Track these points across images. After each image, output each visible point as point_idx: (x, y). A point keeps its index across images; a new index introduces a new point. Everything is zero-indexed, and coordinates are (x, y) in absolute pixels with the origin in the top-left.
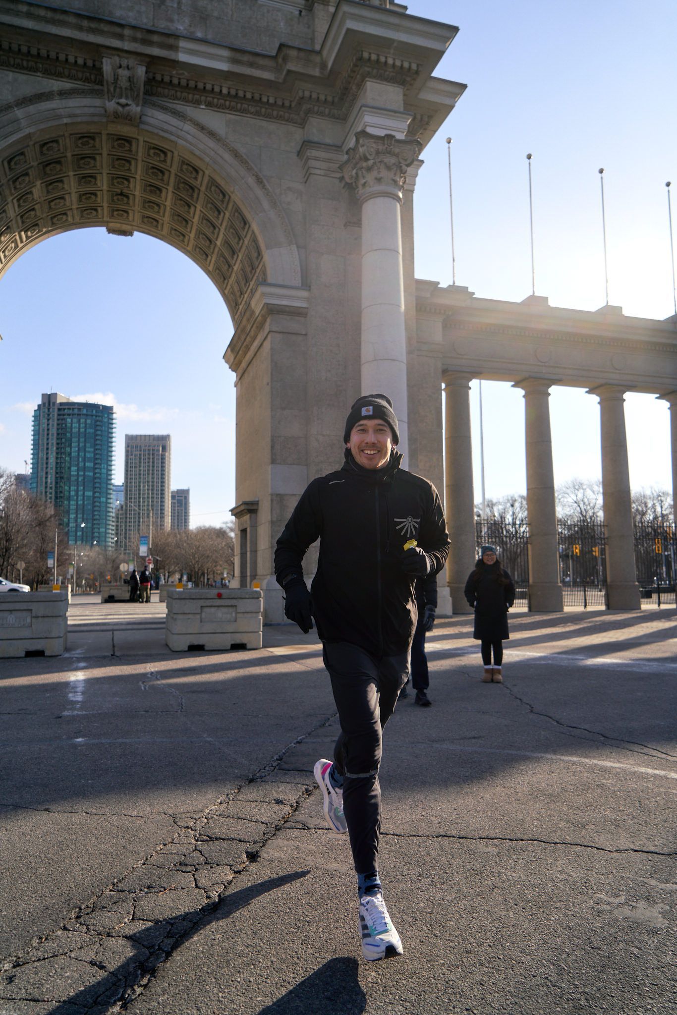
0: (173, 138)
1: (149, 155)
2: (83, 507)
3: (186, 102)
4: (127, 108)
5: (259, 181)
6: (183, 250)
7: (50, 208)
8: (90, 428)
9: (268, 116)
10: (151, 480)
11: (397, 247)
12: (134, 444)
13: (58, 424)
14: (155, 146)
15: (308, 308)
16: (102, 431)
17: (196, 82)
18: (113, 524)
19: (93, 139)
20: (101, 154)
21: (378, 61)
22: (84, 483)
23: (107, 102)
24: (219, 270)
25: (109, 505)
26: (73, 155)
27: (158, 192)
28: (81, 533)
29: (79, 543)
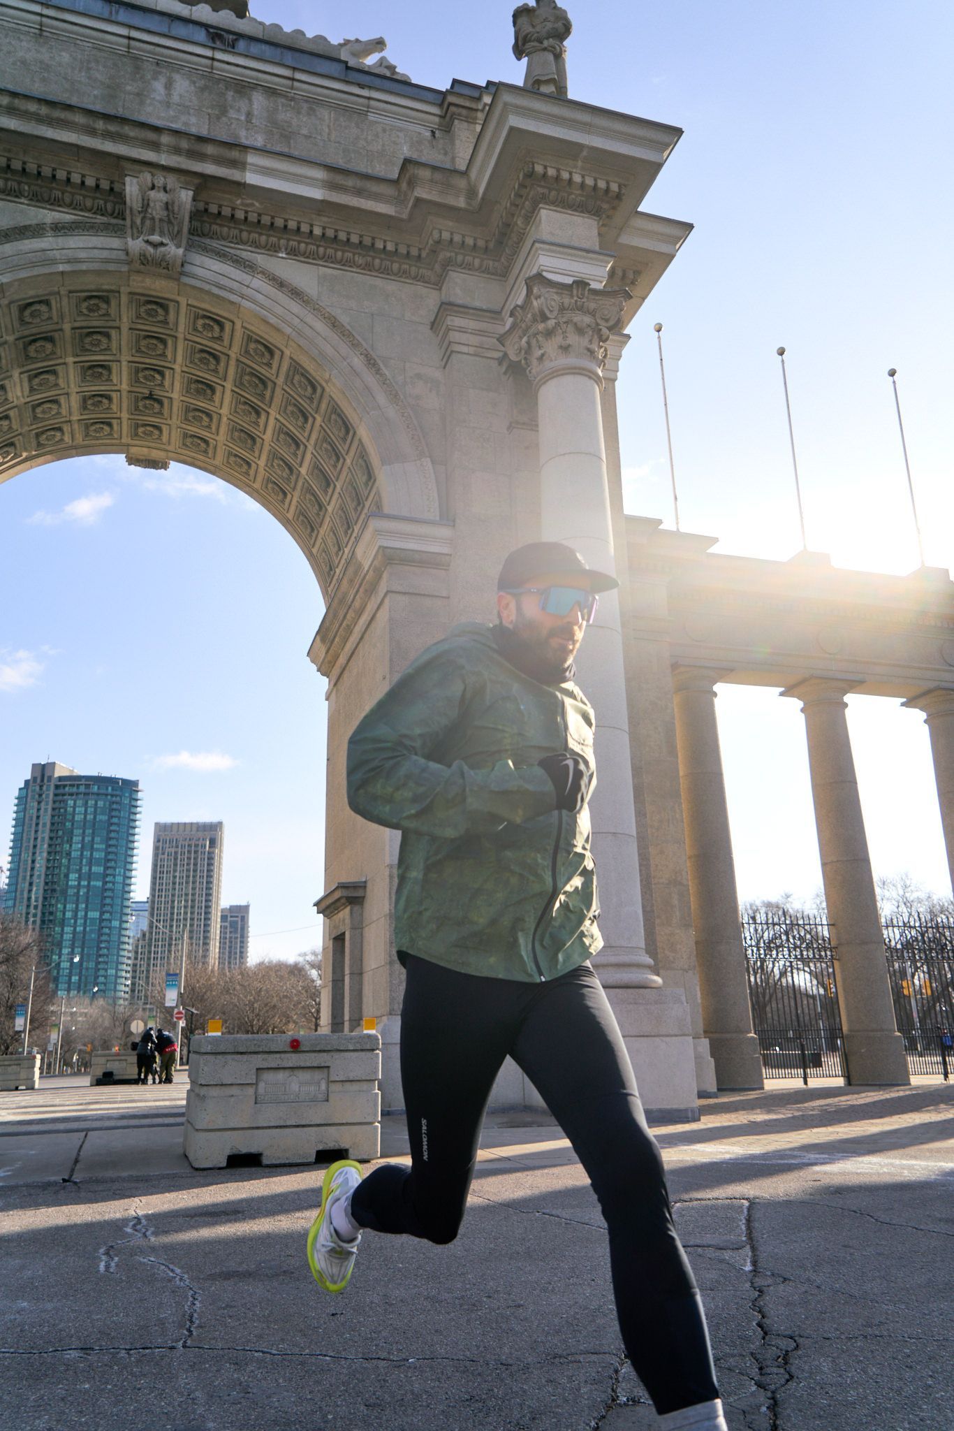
0: (233, 298)
1: (195, 329)
2: (84, 937)
3: (256, 247)
4: (162, 249)
5: (371, 362)
6: (247, 489)
7: (35, 418)
8: (102, 814)
9: (385, 272)
10: (190, 892)
11: (599, 450)
12: (167, 836)
13: (54, 809)
14: (205, 313)
15: (451, 555)
16: (119, 818)
17: (273, 217)
18: (129, 962)
19: (107, 300)
20: (119, 328)
21: (558, 179)
22: (87, 898)
23: (129, 239)
24: (303, 515)
25: (124, 932)
26: (73, 329)
27: (209, 392)
28: (77, 978)
29: (73, 993)
